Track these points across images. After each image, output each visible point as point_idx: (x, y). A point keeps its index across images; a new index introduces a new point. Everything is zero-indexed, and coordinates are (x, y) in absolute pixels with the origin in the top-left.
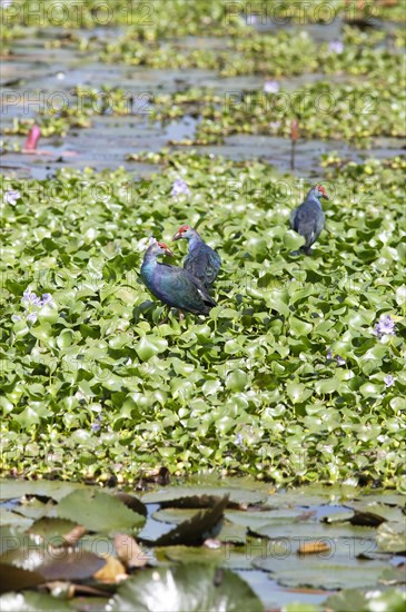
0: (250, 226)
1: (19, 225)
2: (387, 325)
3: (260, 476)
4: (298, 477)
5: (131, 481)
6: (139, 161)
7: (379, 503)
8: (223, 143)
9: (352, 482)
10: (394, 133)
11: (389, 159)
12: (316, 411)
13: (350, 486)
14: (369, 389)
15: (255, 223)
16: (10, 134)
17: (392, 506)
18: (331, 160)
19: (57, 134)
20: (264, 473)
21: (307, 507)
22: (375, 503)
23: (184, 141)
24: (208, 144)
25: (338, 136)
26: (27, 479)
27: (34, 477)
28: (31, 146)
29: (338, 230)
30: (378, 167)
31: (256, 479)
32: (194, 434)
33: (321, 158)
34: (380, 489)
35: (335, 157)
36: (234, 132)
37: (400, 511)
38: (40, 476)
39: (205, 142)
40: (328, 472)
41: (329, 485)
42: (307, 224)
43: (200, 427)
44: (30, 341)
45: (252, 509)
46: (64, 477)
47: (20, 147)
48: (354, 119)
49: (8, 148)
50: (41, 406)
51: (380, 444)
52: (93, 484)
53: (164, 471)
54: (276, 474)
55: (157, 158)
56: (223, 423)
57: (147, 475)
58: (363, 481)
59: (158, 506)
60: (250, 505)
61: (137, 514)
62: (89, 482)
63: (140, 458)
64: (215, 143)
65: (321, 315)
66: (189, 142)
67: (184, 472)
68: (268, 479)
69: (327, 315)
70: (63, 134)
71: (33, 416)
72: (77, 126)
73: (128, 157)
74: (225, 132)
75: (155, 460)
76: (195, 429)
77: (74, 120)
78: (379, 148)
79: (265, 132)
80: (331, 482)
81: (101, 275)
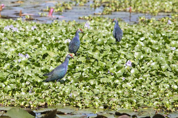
0: (103, 36)
1: (32, 36)
2: (129, 63)
3: (75, 105)
4: (86, 106)
5: (35, 107)
6: (82, 19)
7: (107, 113)
8: (111, 14)
9: (102, 107)
10: (166, 11)
11: (160, 18)
12: (98, 87)
13: (101, 108)
14: (117, 81)
15: (105, 35)
16: (46, 11)
17: (111, 114)
18: (142, 18)
19: (60, 11)
20: (76, 105)
21: (86, 114)
22: (106, 113)
23: (98, 13)
24: (106, 14)
25: (148, 12)
26: (4, 106)
27: (6, 105)
28: (50, 14)
29: (130, 38)
30: (154, 20)
31: (74, 106)
32: (58, 94)
33: (139, 18)
34: (110, 109)
35: (143, 18)
36: (116, 11)
37: (113, 115)
38: (8, 105)
39: (105, 13)
40: (95, 105)
41: (95, 108)
42: (119, 35)
43: (61, 92)
44: (18, 68)
45: (68, 114)
46: (15, 105)
47: (46, 15)
48: (152, 7)
49: (42, 15)
50: (13, 85)
51: (114, 97)
52: (23, 108)
53: (46, 104)
54: (80, 105)
55: (88, 18)
56: (67, 90)
57: (40, 105)
58: (105, 107)
59: (40, 114)
60: (68, 113)
61: (32, 115)
62: (22, 107)
63: (39, 100)
64: (109, 14)
65: (110, 60)
66: (100, 13)
67: (52, 104)
68: (77, 107)
69: (112, 60)
70: (62, 11)
71: (9, 88)
72: (68, 9)
73: (78, 18)
74: (113, 11)
75: (44, 101)
76: (59, 92)
77: (67, 7)
78: (160, 15)
79: (125, 11)
80: (96, 107)
81: (46, 49)
